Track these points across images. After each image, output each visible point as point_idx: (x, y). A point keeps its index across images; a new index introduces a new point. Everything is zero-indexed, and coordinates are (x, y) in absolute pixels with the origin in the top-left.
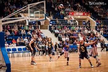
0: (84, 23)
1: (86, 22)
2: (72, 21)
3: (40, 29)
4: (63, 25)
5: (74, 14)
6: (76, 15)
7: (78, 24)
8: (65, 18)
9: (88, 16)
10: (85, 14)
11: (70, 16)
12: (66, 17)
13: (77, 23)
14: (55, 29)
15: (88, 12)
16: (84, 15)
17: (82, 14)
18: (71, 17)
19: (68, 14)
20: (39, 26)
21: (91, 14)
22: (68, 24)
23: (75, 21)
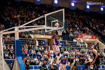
1: (95, 45)
2: (81, 43)
3: (50, 50)
4: (73, 46)
5: (83, 37)
6: (84, 37)
7: (87, 46)
8: (74, 40)
9: (97, 40)
10: (94, 37)
11: (79, 38)
13: (86, 45)
14: (65, 50)
15: (96, 35)
16: (92, 38)
17: (90, 37)
18: (80, 40)
19: (77, 36)
20: (49, 47)
21: (100, 37)
22: (77, 46)
23: (84, 43)
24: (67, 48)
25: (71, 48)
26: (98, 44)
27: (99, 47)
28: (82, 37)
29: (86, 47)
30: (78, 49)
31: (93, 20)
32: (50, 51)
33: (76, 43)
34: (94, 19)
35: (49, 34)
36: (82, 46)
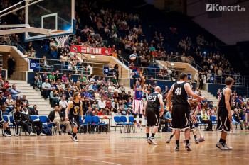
0: (106, 71)
1: (110, 69)
4: (60, 71)
5: (82, 51)
6: (85, 52)
7: (91, 72)
8: (62, 57)
9: (113, 57)
10: (107, 52)
11: (73, 54)
12: (65, 56)
13: (89, 70)
15: (111, 47)
16: (103, 53)
17: (98, 50)
18: (75, 57)
19: (68, 48)
20: (6, 71)
21: (120, 51)
22: (70, 71)
23: (85, 65)
24: (48, 75)
25: (55, 75)
26: (116, 67)
27: (120, 74)
28: (79, 51)
29: (88, 73)
30: (73, 77)
31: (103, 11)
32: (9, 81)
33: (67, 63)
34: (105, 10)
35: (5, 42)
36: (80, 72)
